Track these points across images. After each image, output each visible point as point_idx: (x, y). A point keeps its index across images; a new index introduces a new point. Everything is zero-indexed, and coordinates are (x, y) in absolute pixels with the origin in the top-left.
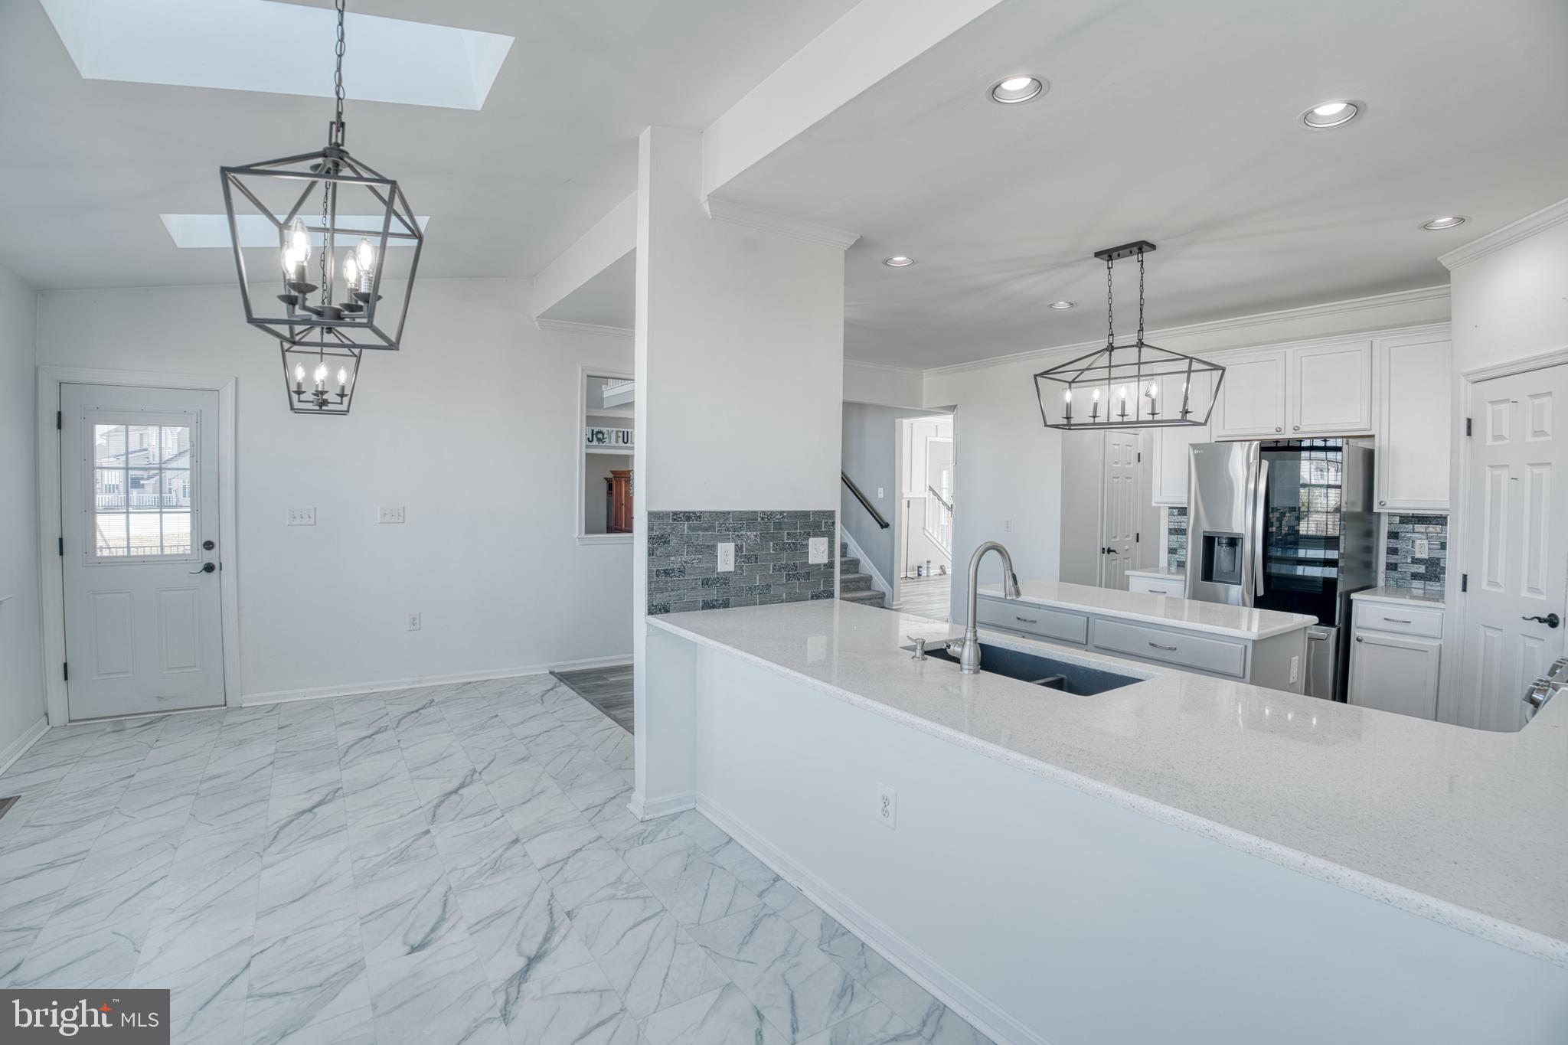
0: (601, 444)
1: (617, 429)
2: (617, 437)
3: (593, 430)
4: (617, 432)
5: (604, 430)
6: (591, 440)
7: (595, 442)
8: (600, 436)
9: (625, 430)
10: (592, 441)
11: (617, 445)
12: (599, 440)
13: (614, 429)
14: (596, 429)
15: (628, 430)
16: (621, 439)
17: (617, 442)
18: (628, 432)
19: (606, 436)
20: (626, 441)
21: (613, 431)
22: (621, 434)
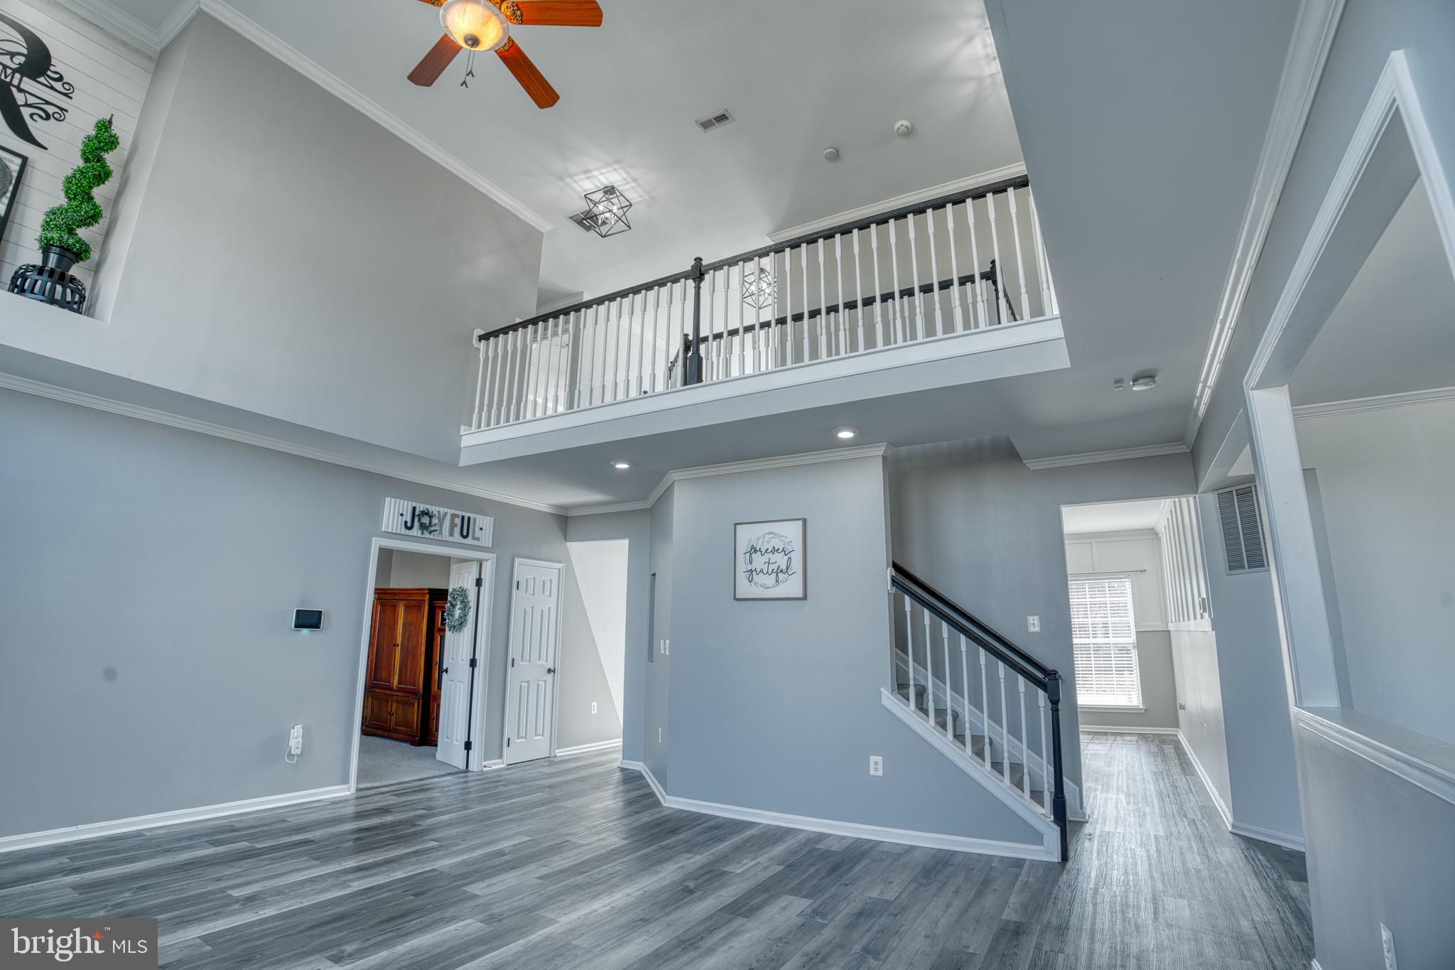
0: (427, 535)
1: (453, 511)
2: (453, 525)
3: (414, 509)
4: (454, 516)
5: (434, 509)
6: (409, 525)
7: (416, 531)
8: (425, 520)
9: (466, 515)
10: (410, 528)
11: (451, 539)
12: (423, 527)
13: (449, 511)
14: (421, 507)
15: (470, 515)
16: (457, 530)
17: (451, 534)
18: (469, 518)
19: (435, 521)
20: (465, 534)
21: (446, 513)
22: (458, 521)
